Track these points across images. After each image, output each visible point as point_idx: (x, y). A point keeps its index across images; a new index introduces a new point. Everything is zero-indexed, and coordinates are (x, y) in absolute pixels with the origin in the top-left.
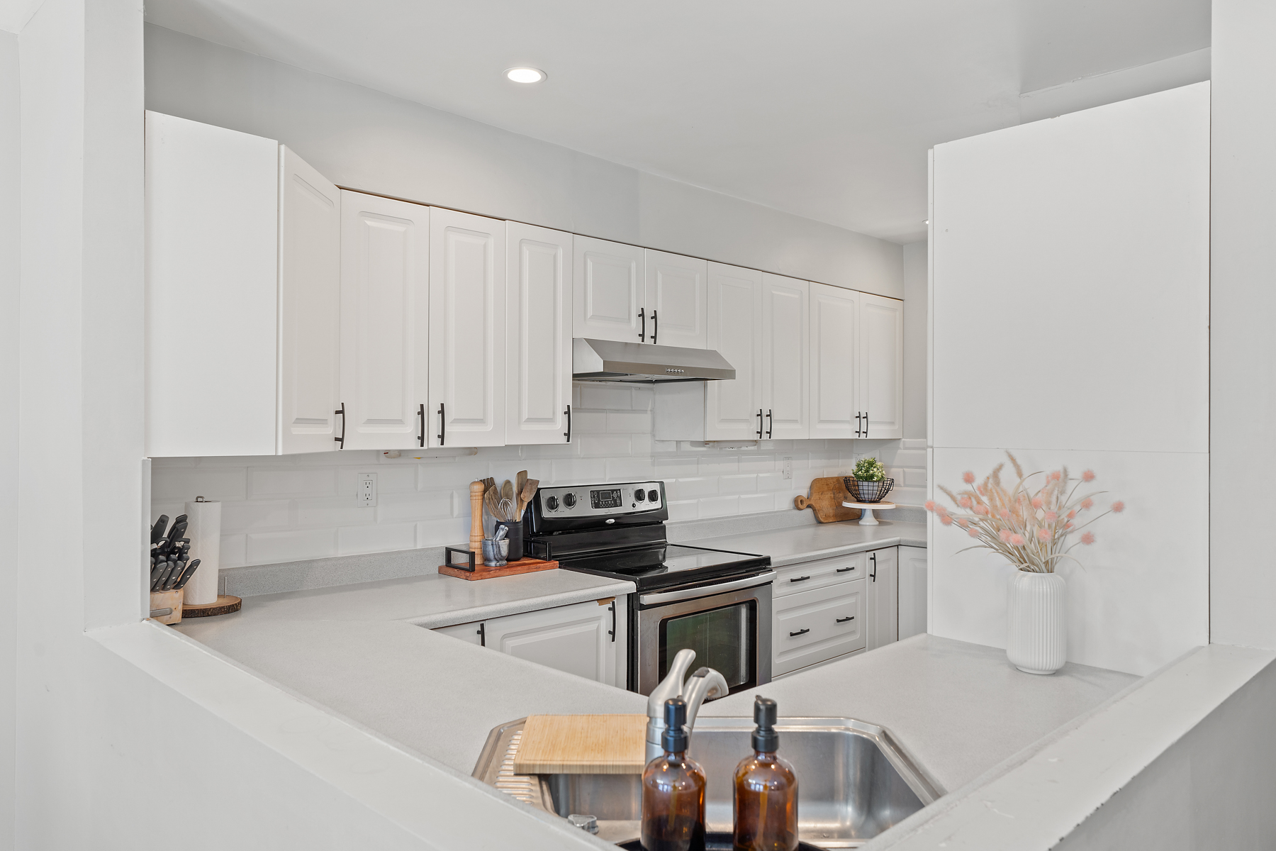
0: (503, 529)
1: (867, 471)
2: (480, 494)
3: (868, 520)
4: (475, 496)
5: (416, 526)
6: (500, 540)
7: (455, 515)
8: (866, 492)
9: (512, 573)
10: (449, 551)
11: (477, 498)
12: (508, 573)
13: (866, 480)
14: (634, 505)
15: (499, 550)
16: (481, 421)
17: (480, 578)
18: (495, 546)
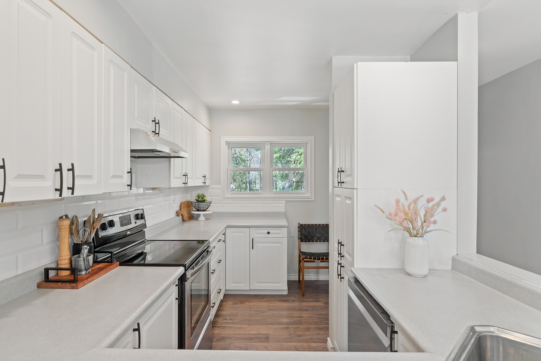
0: (86, 248)
1: (202, 198)
2: (68, 227)
3: (202, 218)
4: (65, 228)
5: (17, 257)
6: (88, 256)
7: (44, 244)
8: (201, 207)
9: (99, 276)
10: (47, 271)
11: (66, 229)
12: (97, 277)
13: (201, 202)
14: (136, 223)
15: (89, 262)
16: (90, 177)
17: (83, 285)
18: (86, 261)
